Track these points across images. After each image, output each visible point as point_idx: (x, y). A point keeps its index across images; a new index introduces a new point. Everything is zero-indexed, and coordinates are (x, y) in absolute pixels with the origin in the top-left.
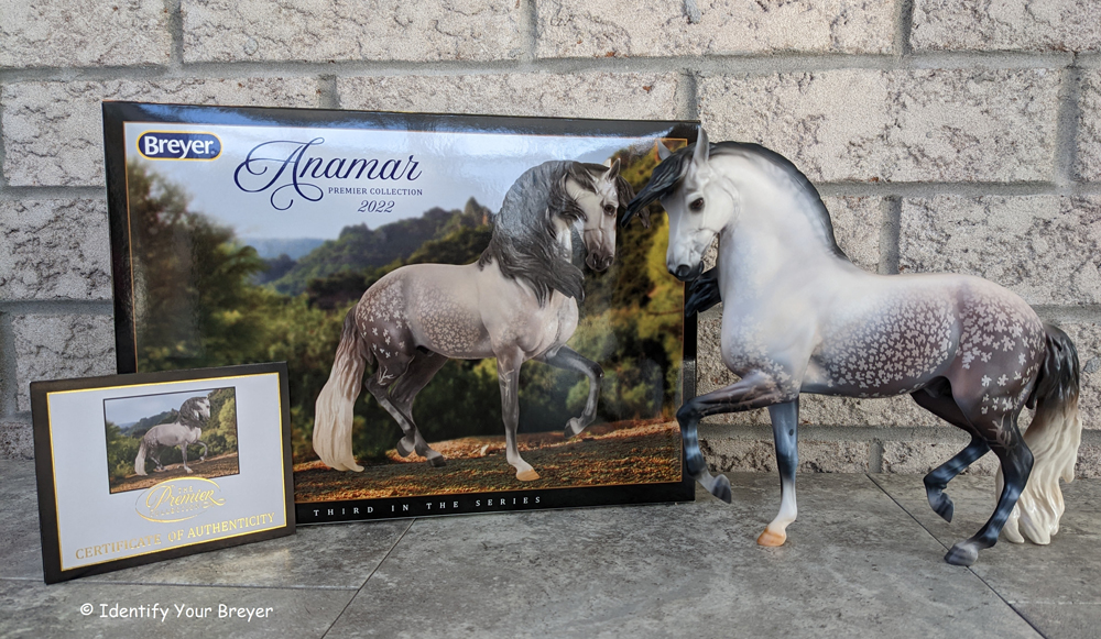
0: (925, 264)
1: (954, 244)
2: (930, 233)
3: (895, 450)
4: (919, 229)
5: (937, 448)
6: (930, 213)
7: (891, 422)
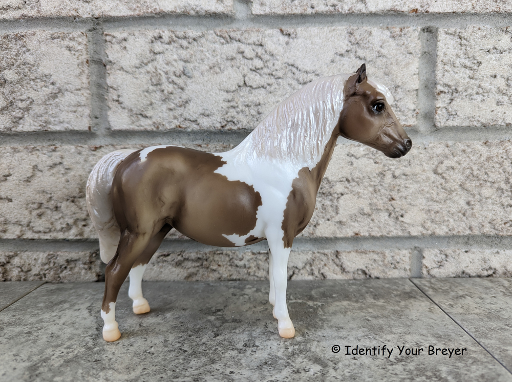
0: (460, 89)
1: (484, 71)
2: (463, 61)
3: (433, 256)
4: (454, 57)
5: (469, 254)
6: (464, 42)
7: (429, 232)
